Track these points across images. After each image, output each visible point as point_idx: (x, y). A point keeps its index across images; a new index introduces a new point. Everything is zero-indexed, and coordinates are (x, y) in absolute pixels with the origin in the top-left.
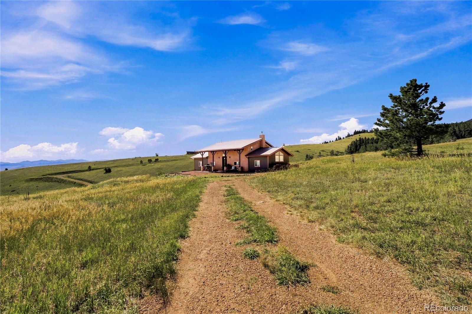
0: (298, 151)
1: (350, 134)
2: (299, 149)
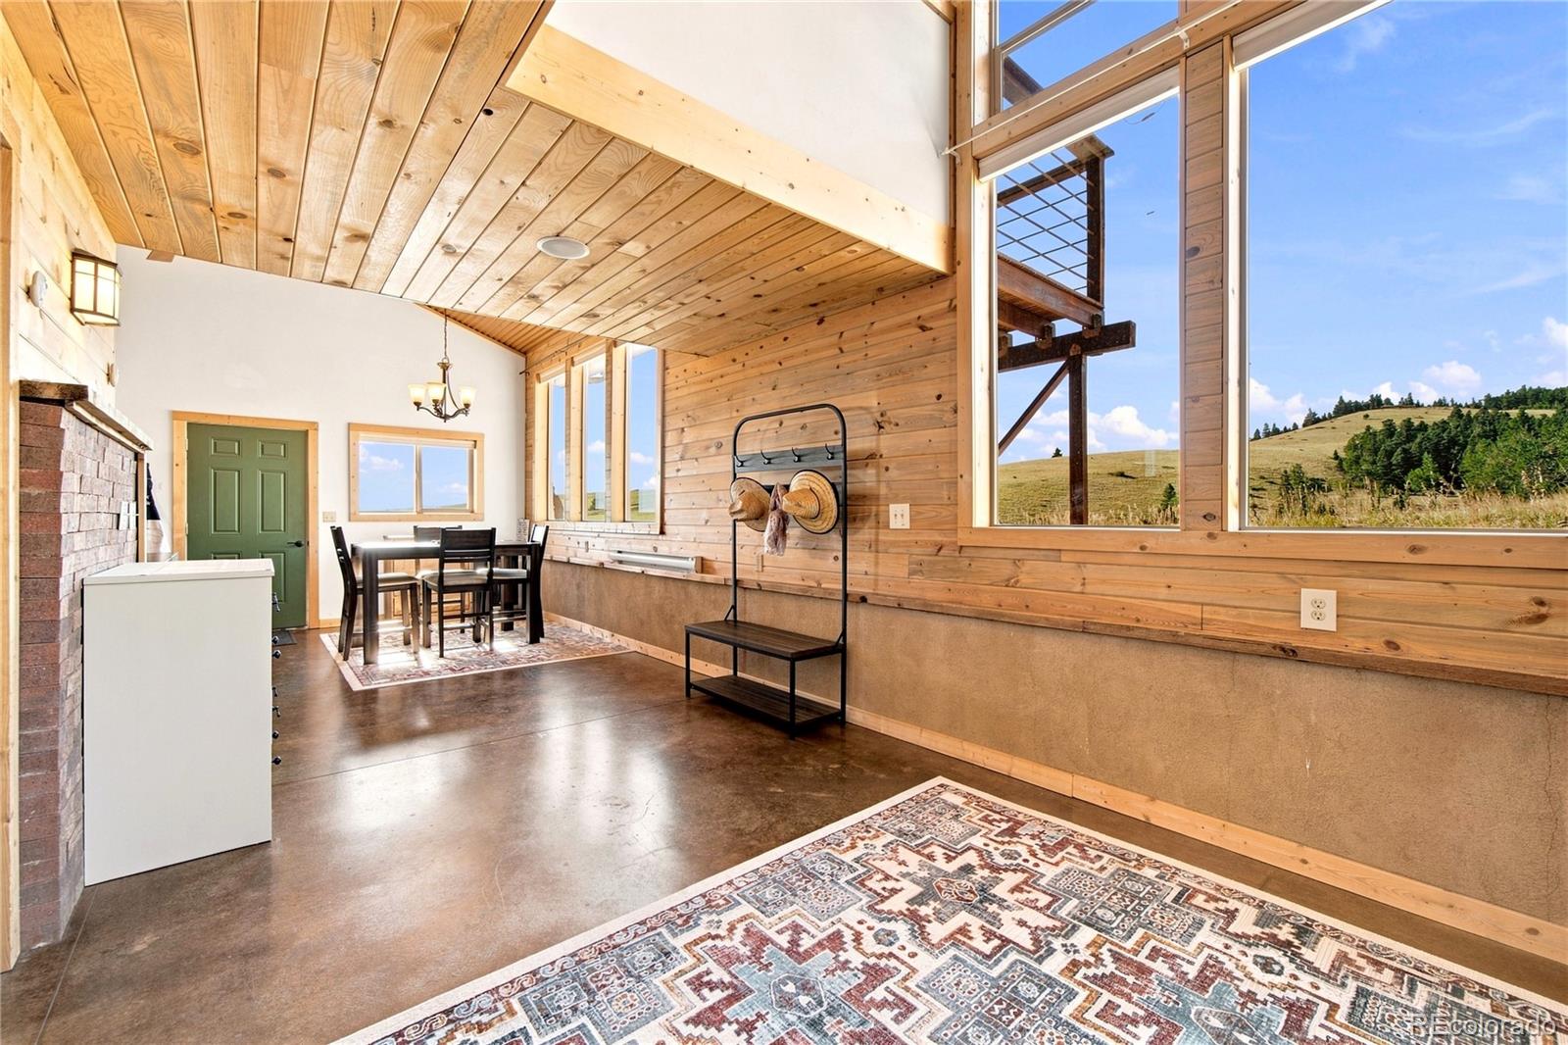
0: (1122, 475)
1: (1320, 415)
2: (1127, 468)
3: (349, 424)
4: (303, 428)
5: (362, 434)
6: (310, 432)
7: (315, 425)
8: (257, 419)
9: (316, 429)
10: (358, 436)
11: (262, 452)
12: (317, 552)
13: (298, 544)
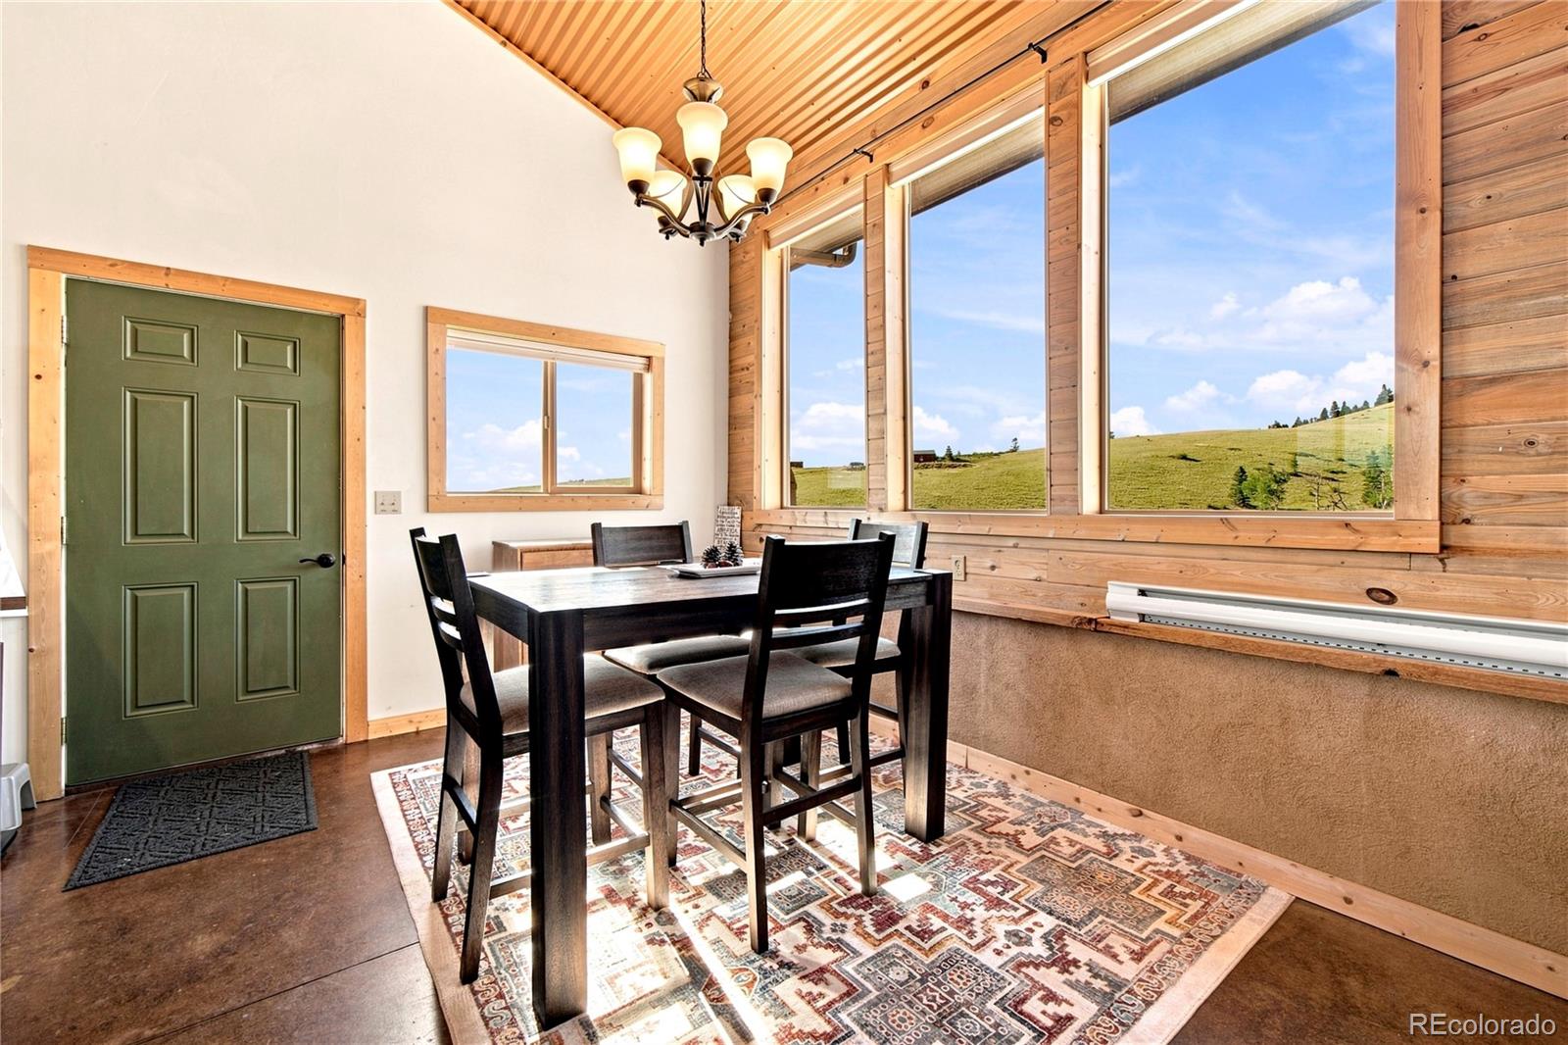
3: (426, 309)
4: (332, 309)
5: (451, 333)
6: (347, 319)
7: (358, 307)
8: (235, 281)
9: (361, 314)
10: (444, 334)
11: (245, 360)
12: (362, 577)
13: (324, 561)
